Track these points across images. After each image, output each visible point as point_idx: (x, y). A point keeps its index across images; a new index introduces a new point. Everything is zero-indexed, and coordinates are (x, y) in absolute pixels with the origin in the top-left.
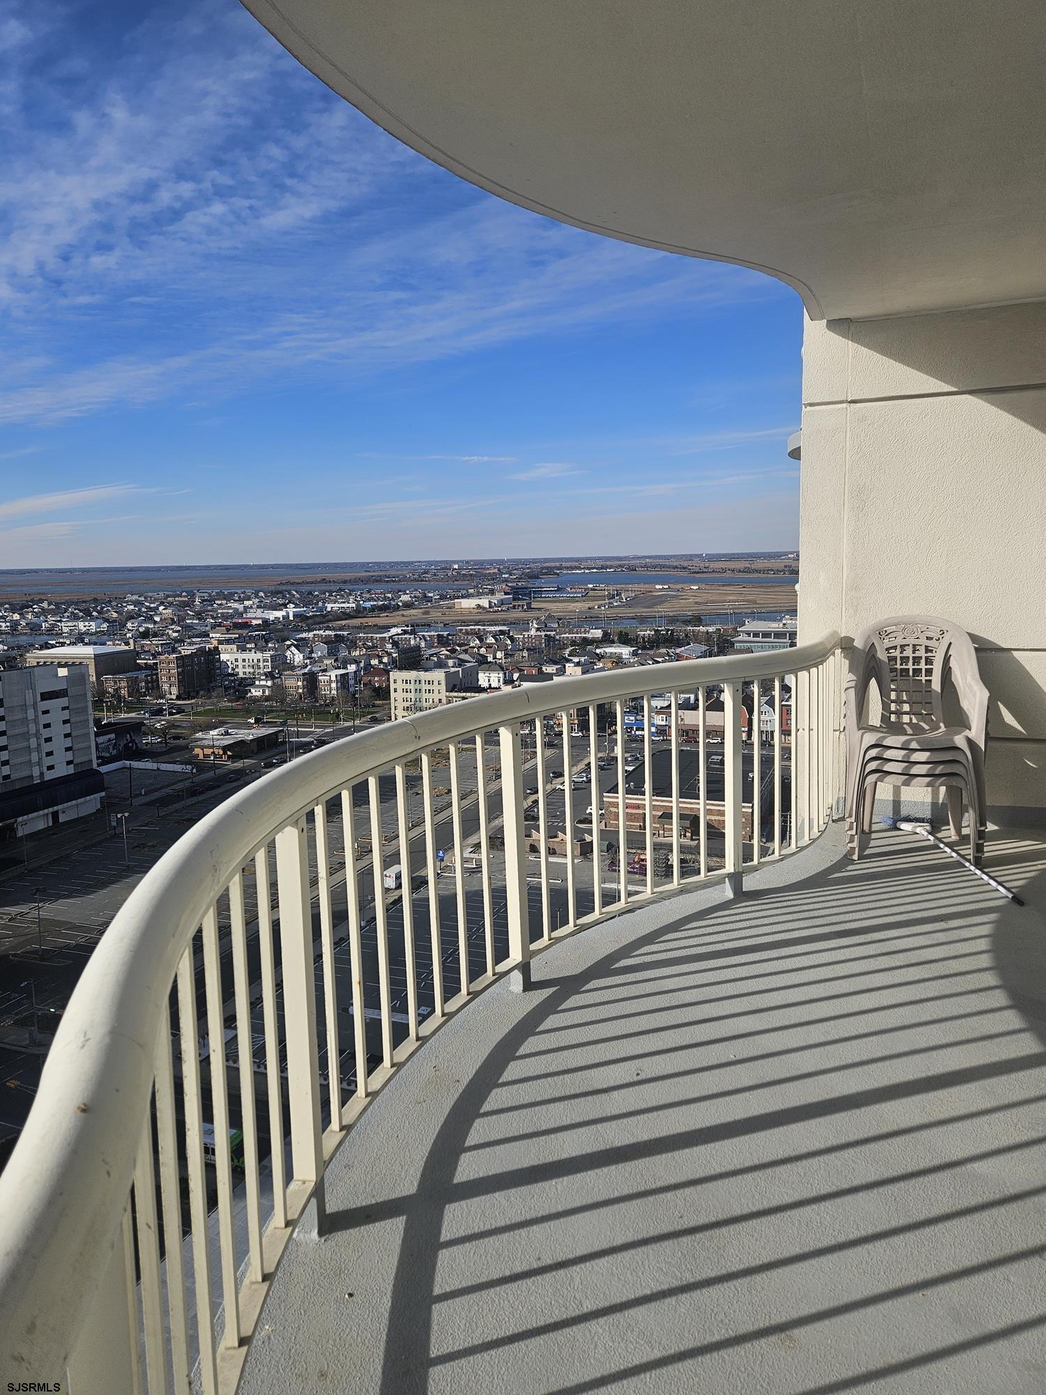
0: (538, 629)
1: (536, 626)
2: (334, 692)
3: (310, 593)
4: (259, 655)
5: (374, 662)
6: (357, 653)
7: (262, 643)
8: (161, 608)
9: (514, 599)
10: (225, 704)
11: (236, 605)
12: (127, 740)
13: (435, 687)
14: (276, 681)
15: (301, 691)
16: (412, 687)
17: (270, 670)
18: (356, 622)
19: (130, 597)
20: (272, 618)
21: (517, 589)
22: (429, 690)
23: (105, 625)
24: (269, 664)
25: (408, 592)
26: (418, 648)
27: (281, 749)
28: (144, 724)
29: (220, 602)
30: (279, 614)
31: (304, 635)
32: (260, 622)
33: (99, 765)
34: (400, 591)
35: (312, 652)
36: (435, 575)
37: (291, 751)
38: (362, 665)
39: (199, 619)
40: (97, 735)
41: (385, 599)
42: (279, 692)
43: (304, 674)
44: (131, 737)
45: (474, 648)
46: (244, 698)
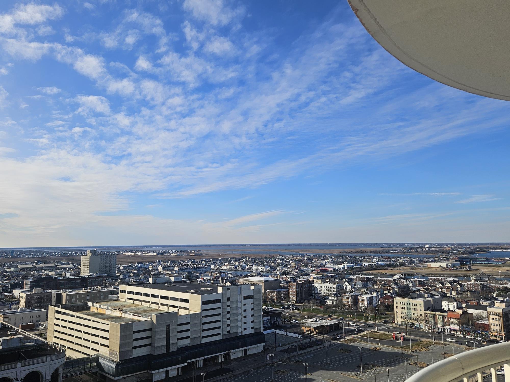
0: (476, 281)
1: (475, 279)
2: (366, 306)
3: (355, 257)
4: (331, 285)
5: (386, 292)
6: (377, 287)
7: (332, 279)
8: (291, 262)
9: (461, 264)
10: (316, 307)
11: (322, 261)
12: (275, 320)
13: (418, 307)
14: (338, 298)
15: (350, 303)
16: (405, 306)
17: (336, 292)
18: (376, 272)
19: (279, 257)
20: (337, 268)
21: (462, 258)
22: (415, 309)
23: (269, 268)
24: (336, 289)
25: (402, 258)
26: (408, 287)
27: (341, 331)
28: (282, 313)
29: (314, 260)
30: (341, 266)
31: (352, 277)
32: (332, 269)
33: (263, 330)
34: (398, 257)
35: (355, 285)
36: (416, 250)
37: (345, 333)
38: (379, 293)
39: (306, 267)
40: (264, 316)
41: (391, 261)
42: (340, 303)
43: (352, 296)
44: (276, 319)
45: (439, 288)
46: (324, 305)
